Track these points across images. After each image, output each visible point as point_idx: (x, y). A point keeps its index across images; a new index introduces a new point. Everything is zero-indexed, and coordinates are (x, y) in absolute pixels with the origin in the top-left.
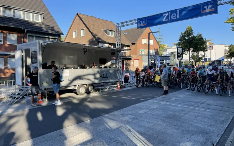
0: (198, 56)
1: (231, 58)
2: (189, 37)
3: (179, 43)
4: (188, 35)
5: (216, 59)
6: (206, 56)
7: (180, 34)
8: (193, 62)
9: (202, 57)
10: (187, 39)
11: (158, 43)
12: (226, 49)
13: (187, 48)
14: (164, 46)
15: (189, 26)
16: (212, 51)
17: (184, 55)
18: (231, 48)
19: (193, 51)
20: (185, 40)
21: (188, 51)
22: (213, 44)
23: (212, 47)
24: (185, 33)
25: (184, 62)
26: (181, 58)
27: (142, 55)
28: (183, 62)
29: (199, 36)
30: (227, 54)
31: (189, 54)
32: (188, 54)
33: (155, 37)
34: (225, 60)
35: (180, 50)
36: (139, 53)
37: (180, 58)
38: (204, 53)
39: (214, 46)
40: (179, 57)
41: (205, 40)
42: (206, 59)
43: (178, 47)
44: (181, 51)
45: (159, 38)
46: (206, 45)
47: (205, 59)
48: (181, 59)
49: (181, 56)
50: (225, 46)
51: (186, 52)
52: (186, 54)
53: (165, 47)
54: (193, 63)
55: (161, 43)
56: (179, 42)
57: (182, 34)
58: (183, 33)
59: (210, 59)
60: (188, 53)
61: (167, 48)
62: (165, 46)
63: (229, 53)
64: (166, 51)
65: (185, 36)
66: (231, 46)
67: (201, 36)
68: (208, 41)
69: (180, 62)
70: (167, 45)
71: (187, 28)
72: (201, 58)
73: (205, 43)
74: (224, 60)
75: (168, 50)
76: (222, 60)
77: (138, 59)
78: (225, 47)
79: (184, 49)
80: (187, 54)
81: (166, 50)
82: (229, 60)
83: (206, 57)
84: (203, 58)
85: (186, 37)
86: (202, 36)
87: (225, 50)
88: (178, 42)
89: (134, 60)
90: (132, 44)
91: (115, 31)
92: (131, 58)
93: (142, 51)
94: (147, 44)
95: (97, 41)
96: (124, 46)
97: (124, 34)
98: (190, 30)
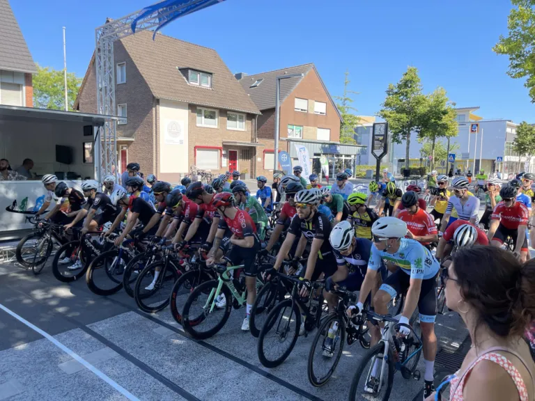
1: (522, 154)
3: (383, 111)
11: (338, 111)
15: (410, 68)
18: (522, 130)
21: (404, 133)
23: (477, 125)
32: (404, 142)
34: (506, 158)
35: (381, 130)
36: (287, 134)
37: (378, 152)
44: (383, 133)
48: (382, 155)
49: (381, 146)
50: (508, 126)
56: (383, 108)
57: (391, 88)
58: (395, 85)
60: (406, 138)
63: (517, 142)
66: (521, 125)
69: (378, 162)
71: (406, 74)
74: (502, 158)
76: (498, 158)
82: (515, 159)
83: (452, 152)
89: (265, 152)
90: (261, 111)
91: (211, 74)
92: (255, 148)
93: (293, 130)
94: (310, 112)
95: (154, 97)
96: (238, 114)
97: (253, 85)
98: (412, 78)
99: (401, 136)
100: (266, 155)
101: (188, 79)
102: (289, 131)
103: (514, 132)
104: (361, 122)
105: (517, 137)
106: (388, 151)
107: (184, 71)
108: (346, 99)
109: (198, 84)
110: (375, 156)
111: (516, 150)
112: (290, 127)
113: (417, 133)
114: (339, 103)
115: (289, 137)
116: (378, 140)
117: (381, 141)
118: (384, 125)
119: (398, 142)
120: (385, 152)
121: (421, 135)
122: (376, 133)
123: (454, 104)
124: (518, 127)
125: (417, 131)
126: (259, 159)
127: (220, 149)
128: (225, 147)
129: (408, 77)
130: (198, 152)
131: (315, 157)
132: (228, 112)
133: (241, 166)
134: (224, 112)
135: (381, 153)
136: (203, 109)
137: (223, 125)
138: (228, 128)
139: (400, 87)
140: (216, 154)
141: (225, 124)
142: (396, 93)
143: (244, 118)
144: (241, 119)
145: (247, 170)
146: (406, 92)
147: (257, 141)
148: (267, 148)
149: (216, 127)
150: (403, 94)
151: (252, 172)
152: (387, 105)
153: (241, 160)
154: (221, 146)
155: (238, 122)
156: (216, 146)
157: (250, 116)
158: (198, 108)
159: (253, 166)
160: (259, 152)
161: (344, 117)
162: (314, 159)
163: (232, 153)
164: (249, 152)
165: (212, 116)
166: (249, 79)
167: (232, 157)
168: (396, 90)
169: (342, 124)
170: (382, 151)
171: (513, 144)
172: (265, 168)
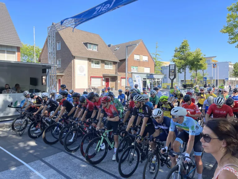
3: (173, 59)
7: (175, 49)
11: (153, 59)
15: (184, 40)
39: (217, 64)
44: (174, 69)
49: (173, 74)
50: (229, 64)
69: (172, 82)
76: (226, 79)
77: (125, 77)
83: (205, 76)
87: (230, 68)
89: (122, 78)
90: (120, 61)
91: (97, 45)
92: (117, 76)
93: (134, 68)
94: (141, 60)
95: (73, 56)
96: (109, 62)
97: (116, 49)
98: (186, 44)
99: (182, 70)
100: (122, 79)
101: (87, 47)
102: (132, 69)
103: (232, 67)
104: (164, 64)
105: (234, 69)
106: (176, 77)
107: (86, 44)
108: (157, 55)
109: (92, 49)
110: (170, 79)
111: (234, 75)
112: (132, 67)
113: (189, 69)
114: (154, 56)
115: (132, 71)
116: (172, 72)
117: (173, 72)
118: (174, 65)
119: (181, 73)
120: (175, 77)
121: (191, 69)
122: (171, 69)
123: (205, 55)
124: (234, 65)
125: (189, 68)
126: (119, 82)
127: (102, 77)
128: (104, 76)
129: (184, 44)
130: (92, 79)
131: (144, 80)
132: (105, 61)
133: (111, 85)
134: (103, 61)
135: (173, 78)
136: (94, 60)
137: (103, 67)
138: (105, 68)
139: (180, 48)
140: (100, 80)
141: (104, 66)
142: (179, 51)
143: (112, 64)
144: (111, 64)
145: (114, 86)
146: (183, 51)
147: (118, 73)
148: (122, 77)
149: (100, 68)
150: (182, 52)
151: (116, 87)
152: (175, 56)
153: (111, 82)
154: (102, 76)
155: (109, 66)
156: (100, 76)
157: (115, 63)
158: (92, 60)
159: (116, 84)
160: (119, 78)
161: (156, 62)
162: (143, 81)
163: (107, 79)
164: (114, 79)
165: (98, 63)
166: (114, 47)
167: (107, 81)
168: (178, 50)
169: (155, 65)
170: (173, 77)
171: (232, 72)
172: (122, 85)
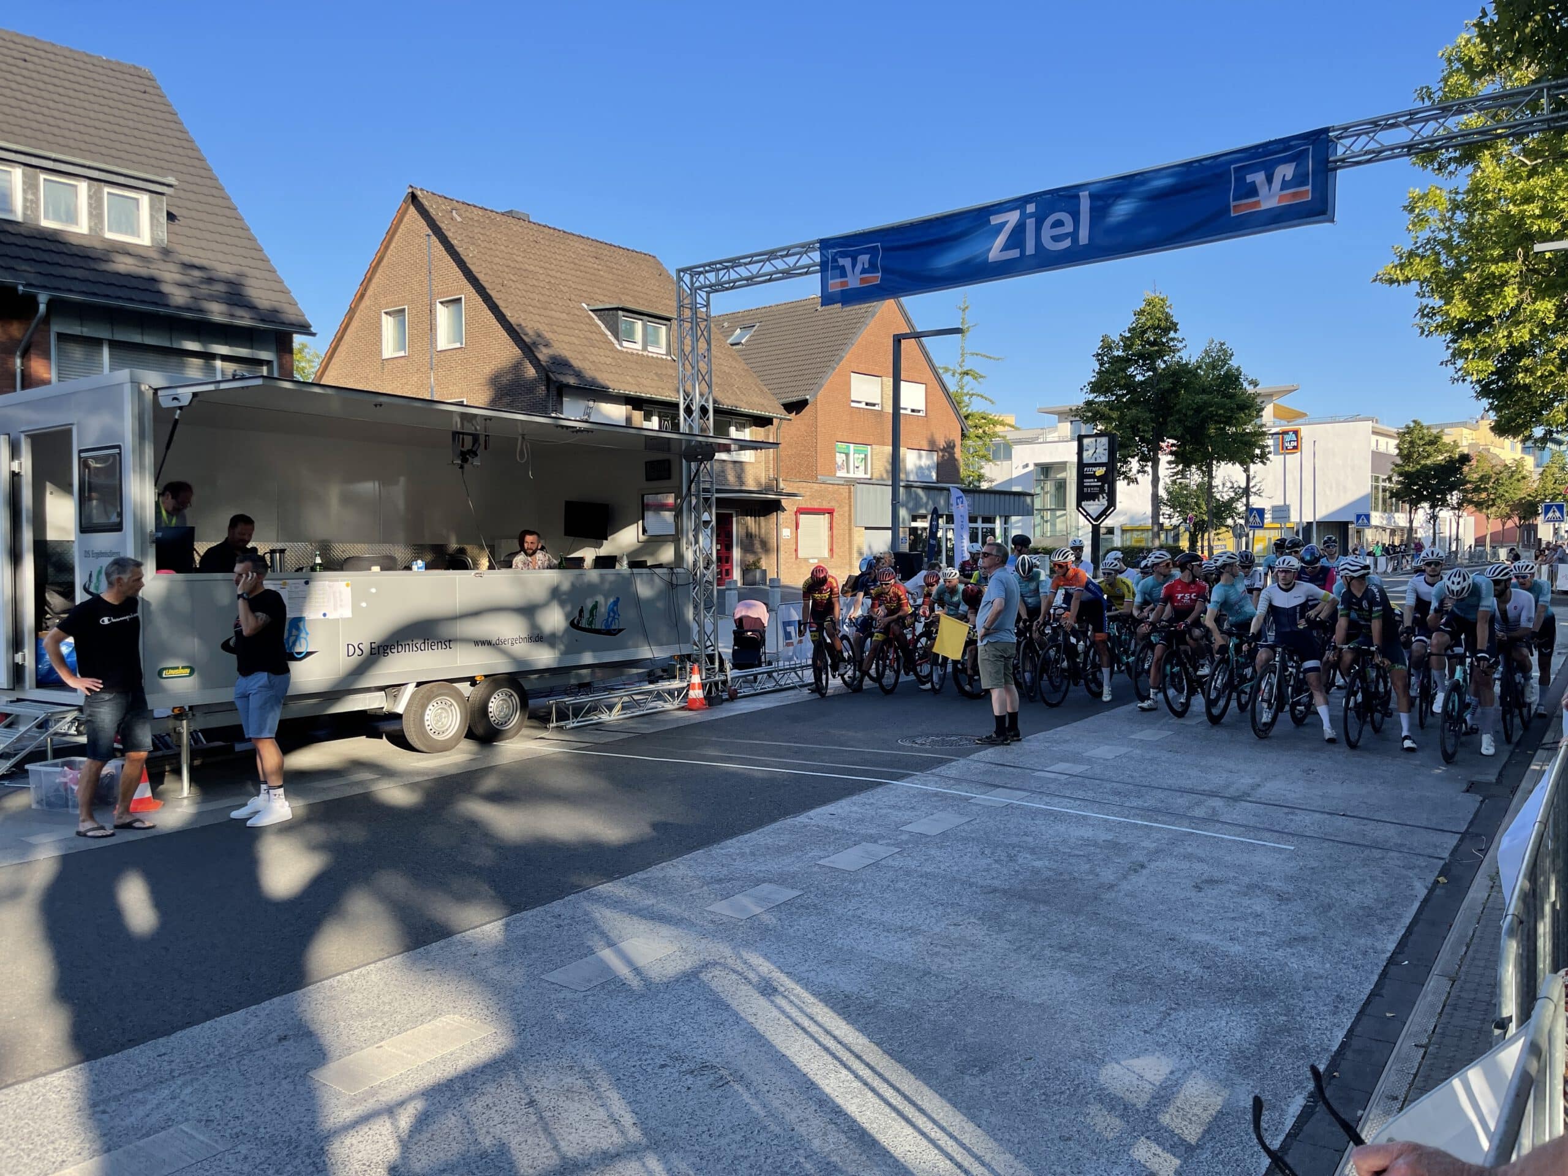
0: (1207, 489)
1: (1414, 504)
2: (1154, 369)
3: (1089, 403)
4: (1148, 358)
5: (1322, 514)
6: (1258, 494)
7: (1096, 347)
8: (1176, 527)
9: (1232, 500)
10: (1139, 378)
11: (954, 402)
12: (1382, 448)
13: (1142, 440)
14: (995, 423)
15: (1149, 295)
16: (1293, 459)
17: (1121, 485)
18: (1412, 443)
19: (1177, 463)
20: (1130, 385)
21: (1144, 459)
22: (1305, 415)
23: (1296, 432)
24: (1128, 343)
25: (1124, 531)
26: (1103, 502)
27: (851, 483)
28: (1117, 532)
29: (1213, 366)
30: (1390, 479)
31: (1155, 481)
32: (1145, 480)
33: (937, 365)
34: (1377, 518)
35: (1098, 451)
36: (833, 467)
37: (1094, 507)
38: (1246, 470)
39: (1304, 431)
40: (1093, 497)
41: (1250, 389)
42: (1261, 512)
43: (1085, 429)
44: (1104, 459)
45: (959, 371)
46: (1258, 421)
47: (1249, 510)
48: (1104, 514)
49: (1102, 491)
50: (1374, 433)
51: (1134, 464)
52: (1136, 481)
53: (999, 429)
54: (1176, 538)
55: (976, 406)
56: (1091, 397)
57: (1107, 346)
58: (1117, 339)
59: (1281, 512)
60: (1149, 469)
61: (1011, 435)
62: (1002, 424)
63: (1400, 475)
64: (1008, 456)
65: (1127, 361)
66: (1409, 431)
67: (1225, 362)
68: (1271, 395)
69: (1096, 530)
70: (1010, 419)
71: (1142, 313)
72: (1227, 508)
73: (1249, 407)
74: (1368, 517)
75: (1017, 450)
76: (1358, 517)
77: (825, 505)
78: (1374, 438)
79: (1123, 446)
80: (1139, 476)
81: (1004, 451)
82: (1401, 519)
83: (1256, 502)
84: (1240, 507)
85: (1131, 370)
86: (1234, 363)
87: (1377, 456)
88: (1080, 398)
89: (800, 511)
91: (668, 319)
92: (777, 503)
93: (847, 455)
94: (886, 410)
96: (734, 422)
98: (1159, 321)
100: (802, 519)
102: (840, 458)
107: (608, 315)
110: (1087, 515)
111: (1401, 498)
112: (839, 447)
115: (841, 473)
116: (1093, 476)
117: (1100, 479)
118: (1104, 440)
120: (1112, 502)
122: (1087, 459)
126: (786, 532)
129: (1145, 320)
133: (742, 552)
135: (1101, 509)
143: (747, 428)
144: (740, 429)
147: (782, 483)
148: (804, 501)
157: (761, 424)
160: (786, 511)
163: (723, 518)
168: (1117, 352)
170: (1103, 504)
172: (800, 556)
